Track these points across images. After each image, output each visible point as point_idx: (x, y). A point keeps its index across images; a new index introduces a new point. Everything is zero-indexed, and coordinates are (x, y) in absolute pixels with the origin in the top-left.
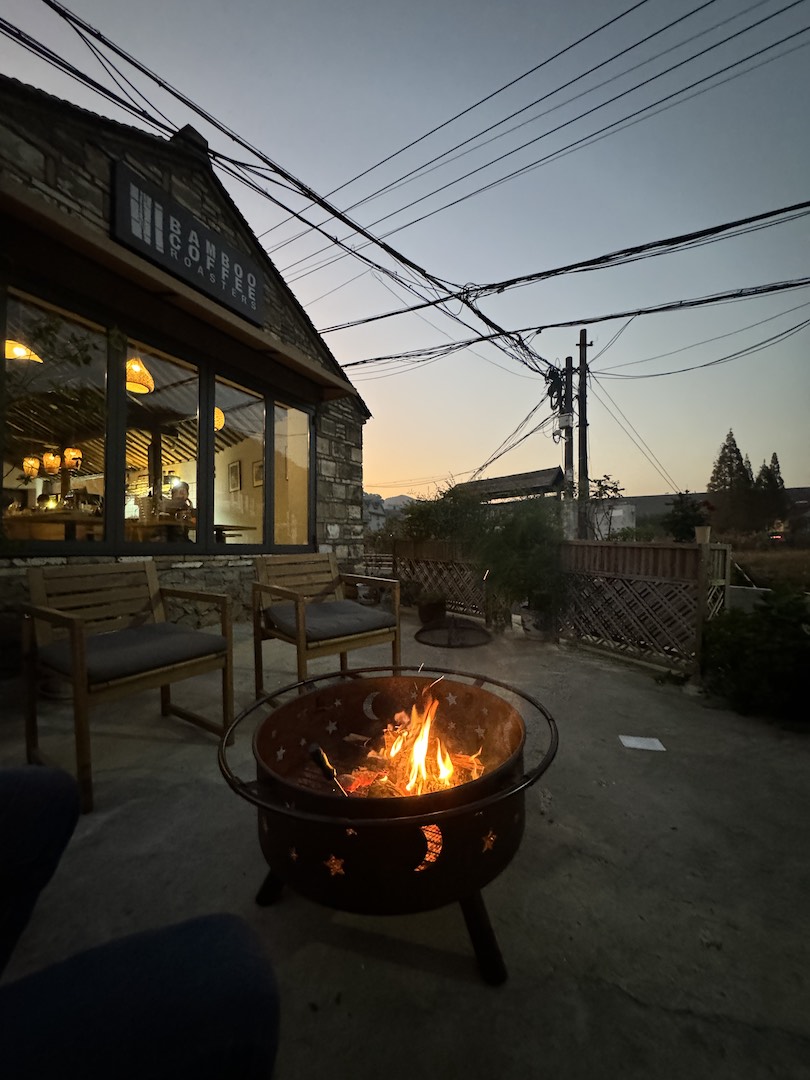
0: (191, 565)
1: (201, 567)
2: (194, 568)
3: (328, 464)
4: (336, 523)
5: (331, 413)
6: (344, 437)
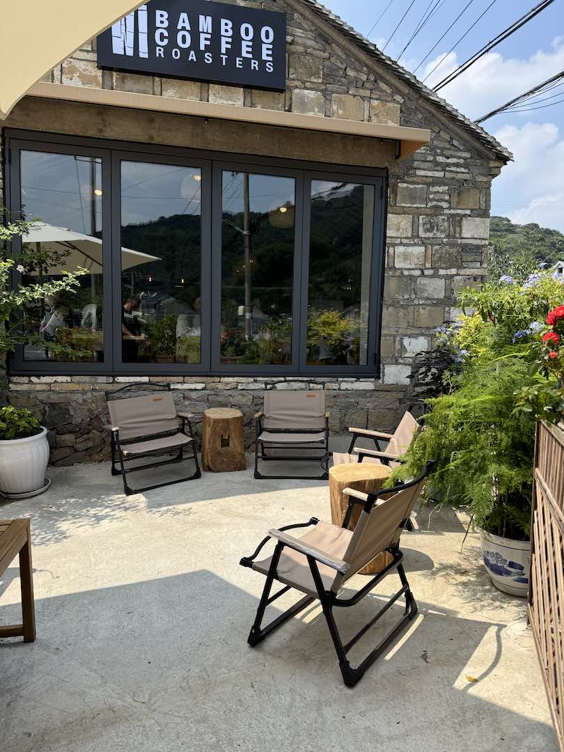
0: (192, 386)
1: (203, 389)
2: (195, 390)
3: (410, 249)
4: (422, 335)
5: (420, 173)
6: (445, 205)
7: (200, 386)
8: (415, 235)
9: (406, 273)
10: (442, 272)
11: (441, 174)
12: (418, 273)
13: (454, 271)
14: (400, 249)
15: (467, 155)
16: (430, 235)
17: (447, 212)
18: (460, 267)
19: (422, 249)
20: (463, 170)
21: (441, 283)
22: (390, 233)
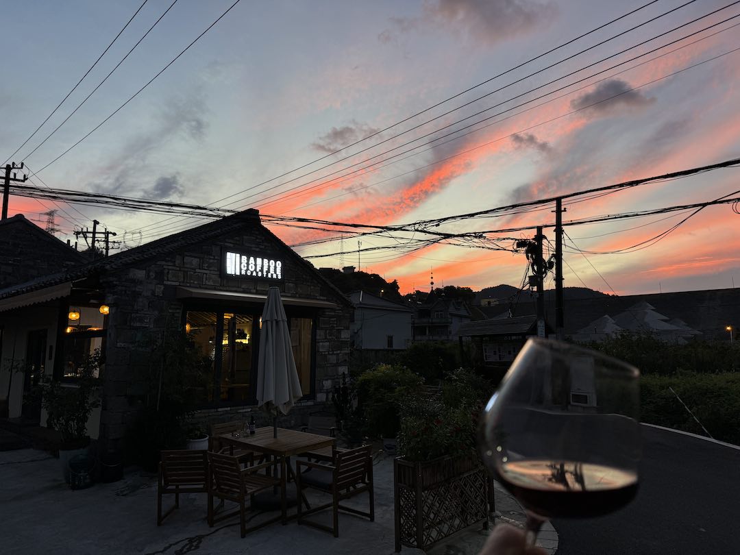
0: (246, 410)
1: (251, 411)
2: (248, 412)
3: (324, 344)
4: (330, 379)
5: (327, 313)
6: (335, 325)
7: (249, 410)
8: (326, 338)
9: (323, 353)
10: (335, 352)
11: (333, 314)
12: (327, 353)
13: (339, 352)
14: (321, 344)
15: (342, 306)
16: (331, 338)
17: (336, 328)
18: (341, 350)
19: (328, 343)
20: (341, 312)
21: (335, 357)
22: (318, 337)
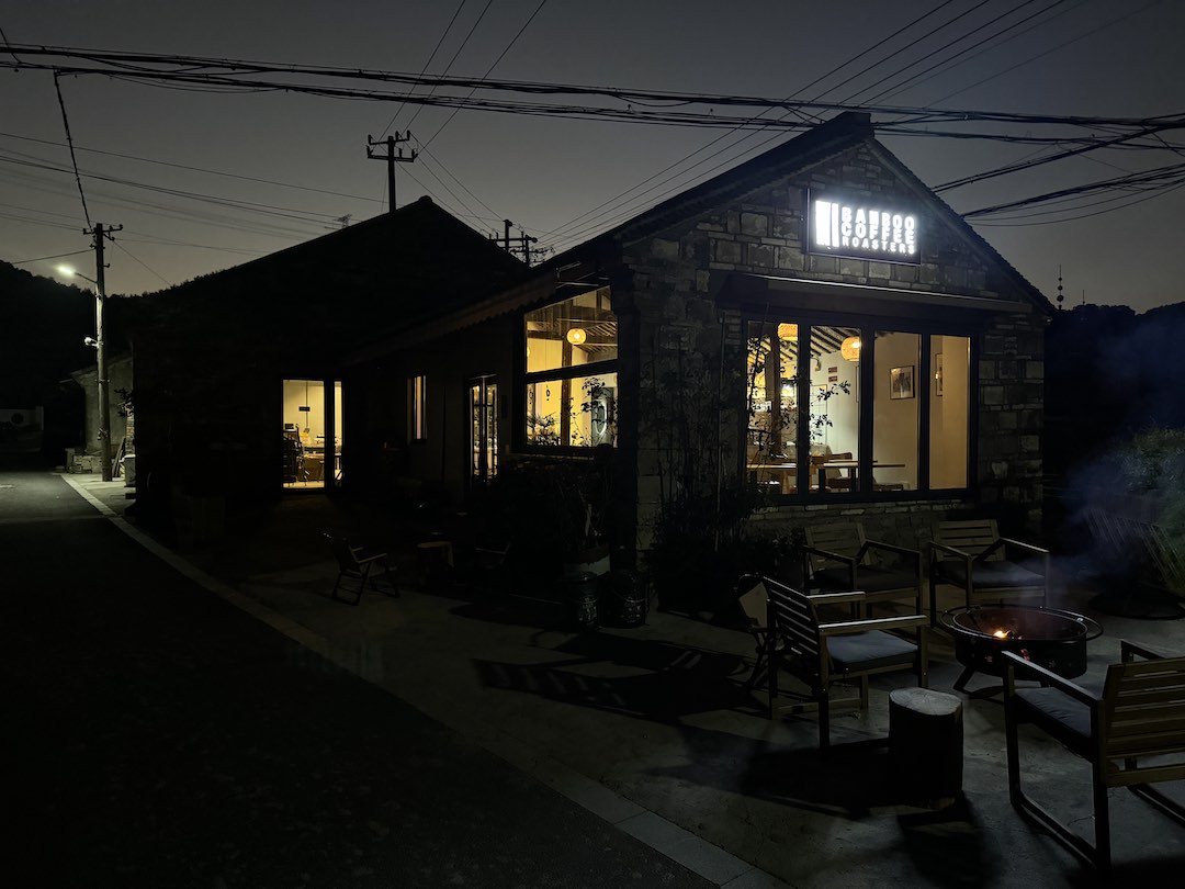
0: (856, 512)
1: (863, 514)
2: (858, 515)
3: (994, 389)
4: (1004, 460)
5: (999, 327)
6: (1015, 352)
8: (997, 378)
9: (992, 408)
10: (1015, 407)
11: (1012, 327)
12: (999, 408)
14: (989, 389)
16: (1006, 377)
17: (1018, 357)
18: (1026, 403)
19: (1002, 388)
20: (1025, 323)
21: (1014, 416)
22: (982, 375)
